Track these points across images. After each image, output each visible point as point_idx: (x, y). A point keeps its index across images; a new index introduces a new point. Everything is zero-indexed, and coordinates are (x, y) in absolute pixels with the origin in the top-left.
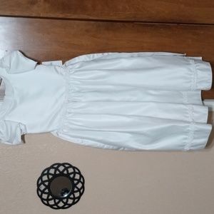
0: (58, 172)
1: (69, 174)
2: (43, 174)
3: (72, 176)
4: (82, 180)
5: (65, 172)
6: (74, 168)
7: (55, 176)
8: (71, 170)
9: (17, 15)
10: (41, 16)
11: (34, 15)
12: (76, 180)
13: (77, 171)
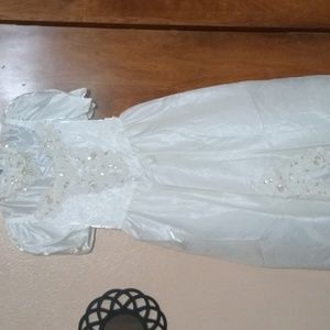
0: (117, 307)
1: (137, 310)
2: (89, 311)
3: (143, 314)
4: (162, 322)
5: (131, 307)
6: (147, 298)
7: (111, 313)
8: (141, 303)
9: (41, 19)
10: (84, 21)
11: (72, 20)
12: (151, 321)
13: (152, 304)
